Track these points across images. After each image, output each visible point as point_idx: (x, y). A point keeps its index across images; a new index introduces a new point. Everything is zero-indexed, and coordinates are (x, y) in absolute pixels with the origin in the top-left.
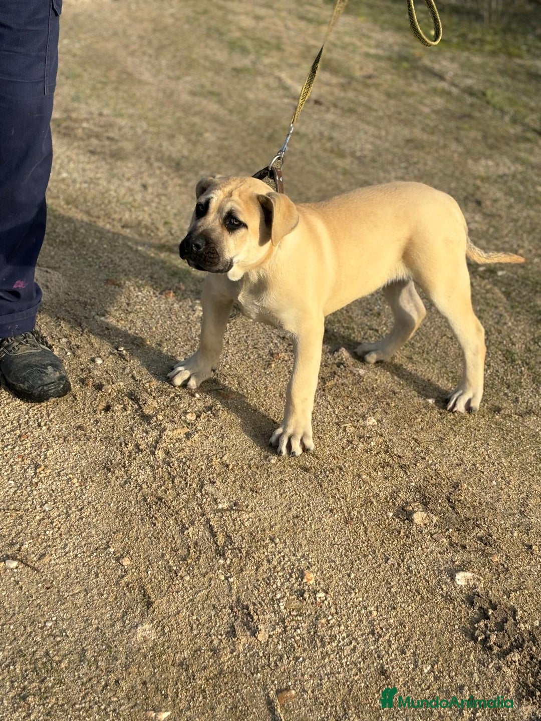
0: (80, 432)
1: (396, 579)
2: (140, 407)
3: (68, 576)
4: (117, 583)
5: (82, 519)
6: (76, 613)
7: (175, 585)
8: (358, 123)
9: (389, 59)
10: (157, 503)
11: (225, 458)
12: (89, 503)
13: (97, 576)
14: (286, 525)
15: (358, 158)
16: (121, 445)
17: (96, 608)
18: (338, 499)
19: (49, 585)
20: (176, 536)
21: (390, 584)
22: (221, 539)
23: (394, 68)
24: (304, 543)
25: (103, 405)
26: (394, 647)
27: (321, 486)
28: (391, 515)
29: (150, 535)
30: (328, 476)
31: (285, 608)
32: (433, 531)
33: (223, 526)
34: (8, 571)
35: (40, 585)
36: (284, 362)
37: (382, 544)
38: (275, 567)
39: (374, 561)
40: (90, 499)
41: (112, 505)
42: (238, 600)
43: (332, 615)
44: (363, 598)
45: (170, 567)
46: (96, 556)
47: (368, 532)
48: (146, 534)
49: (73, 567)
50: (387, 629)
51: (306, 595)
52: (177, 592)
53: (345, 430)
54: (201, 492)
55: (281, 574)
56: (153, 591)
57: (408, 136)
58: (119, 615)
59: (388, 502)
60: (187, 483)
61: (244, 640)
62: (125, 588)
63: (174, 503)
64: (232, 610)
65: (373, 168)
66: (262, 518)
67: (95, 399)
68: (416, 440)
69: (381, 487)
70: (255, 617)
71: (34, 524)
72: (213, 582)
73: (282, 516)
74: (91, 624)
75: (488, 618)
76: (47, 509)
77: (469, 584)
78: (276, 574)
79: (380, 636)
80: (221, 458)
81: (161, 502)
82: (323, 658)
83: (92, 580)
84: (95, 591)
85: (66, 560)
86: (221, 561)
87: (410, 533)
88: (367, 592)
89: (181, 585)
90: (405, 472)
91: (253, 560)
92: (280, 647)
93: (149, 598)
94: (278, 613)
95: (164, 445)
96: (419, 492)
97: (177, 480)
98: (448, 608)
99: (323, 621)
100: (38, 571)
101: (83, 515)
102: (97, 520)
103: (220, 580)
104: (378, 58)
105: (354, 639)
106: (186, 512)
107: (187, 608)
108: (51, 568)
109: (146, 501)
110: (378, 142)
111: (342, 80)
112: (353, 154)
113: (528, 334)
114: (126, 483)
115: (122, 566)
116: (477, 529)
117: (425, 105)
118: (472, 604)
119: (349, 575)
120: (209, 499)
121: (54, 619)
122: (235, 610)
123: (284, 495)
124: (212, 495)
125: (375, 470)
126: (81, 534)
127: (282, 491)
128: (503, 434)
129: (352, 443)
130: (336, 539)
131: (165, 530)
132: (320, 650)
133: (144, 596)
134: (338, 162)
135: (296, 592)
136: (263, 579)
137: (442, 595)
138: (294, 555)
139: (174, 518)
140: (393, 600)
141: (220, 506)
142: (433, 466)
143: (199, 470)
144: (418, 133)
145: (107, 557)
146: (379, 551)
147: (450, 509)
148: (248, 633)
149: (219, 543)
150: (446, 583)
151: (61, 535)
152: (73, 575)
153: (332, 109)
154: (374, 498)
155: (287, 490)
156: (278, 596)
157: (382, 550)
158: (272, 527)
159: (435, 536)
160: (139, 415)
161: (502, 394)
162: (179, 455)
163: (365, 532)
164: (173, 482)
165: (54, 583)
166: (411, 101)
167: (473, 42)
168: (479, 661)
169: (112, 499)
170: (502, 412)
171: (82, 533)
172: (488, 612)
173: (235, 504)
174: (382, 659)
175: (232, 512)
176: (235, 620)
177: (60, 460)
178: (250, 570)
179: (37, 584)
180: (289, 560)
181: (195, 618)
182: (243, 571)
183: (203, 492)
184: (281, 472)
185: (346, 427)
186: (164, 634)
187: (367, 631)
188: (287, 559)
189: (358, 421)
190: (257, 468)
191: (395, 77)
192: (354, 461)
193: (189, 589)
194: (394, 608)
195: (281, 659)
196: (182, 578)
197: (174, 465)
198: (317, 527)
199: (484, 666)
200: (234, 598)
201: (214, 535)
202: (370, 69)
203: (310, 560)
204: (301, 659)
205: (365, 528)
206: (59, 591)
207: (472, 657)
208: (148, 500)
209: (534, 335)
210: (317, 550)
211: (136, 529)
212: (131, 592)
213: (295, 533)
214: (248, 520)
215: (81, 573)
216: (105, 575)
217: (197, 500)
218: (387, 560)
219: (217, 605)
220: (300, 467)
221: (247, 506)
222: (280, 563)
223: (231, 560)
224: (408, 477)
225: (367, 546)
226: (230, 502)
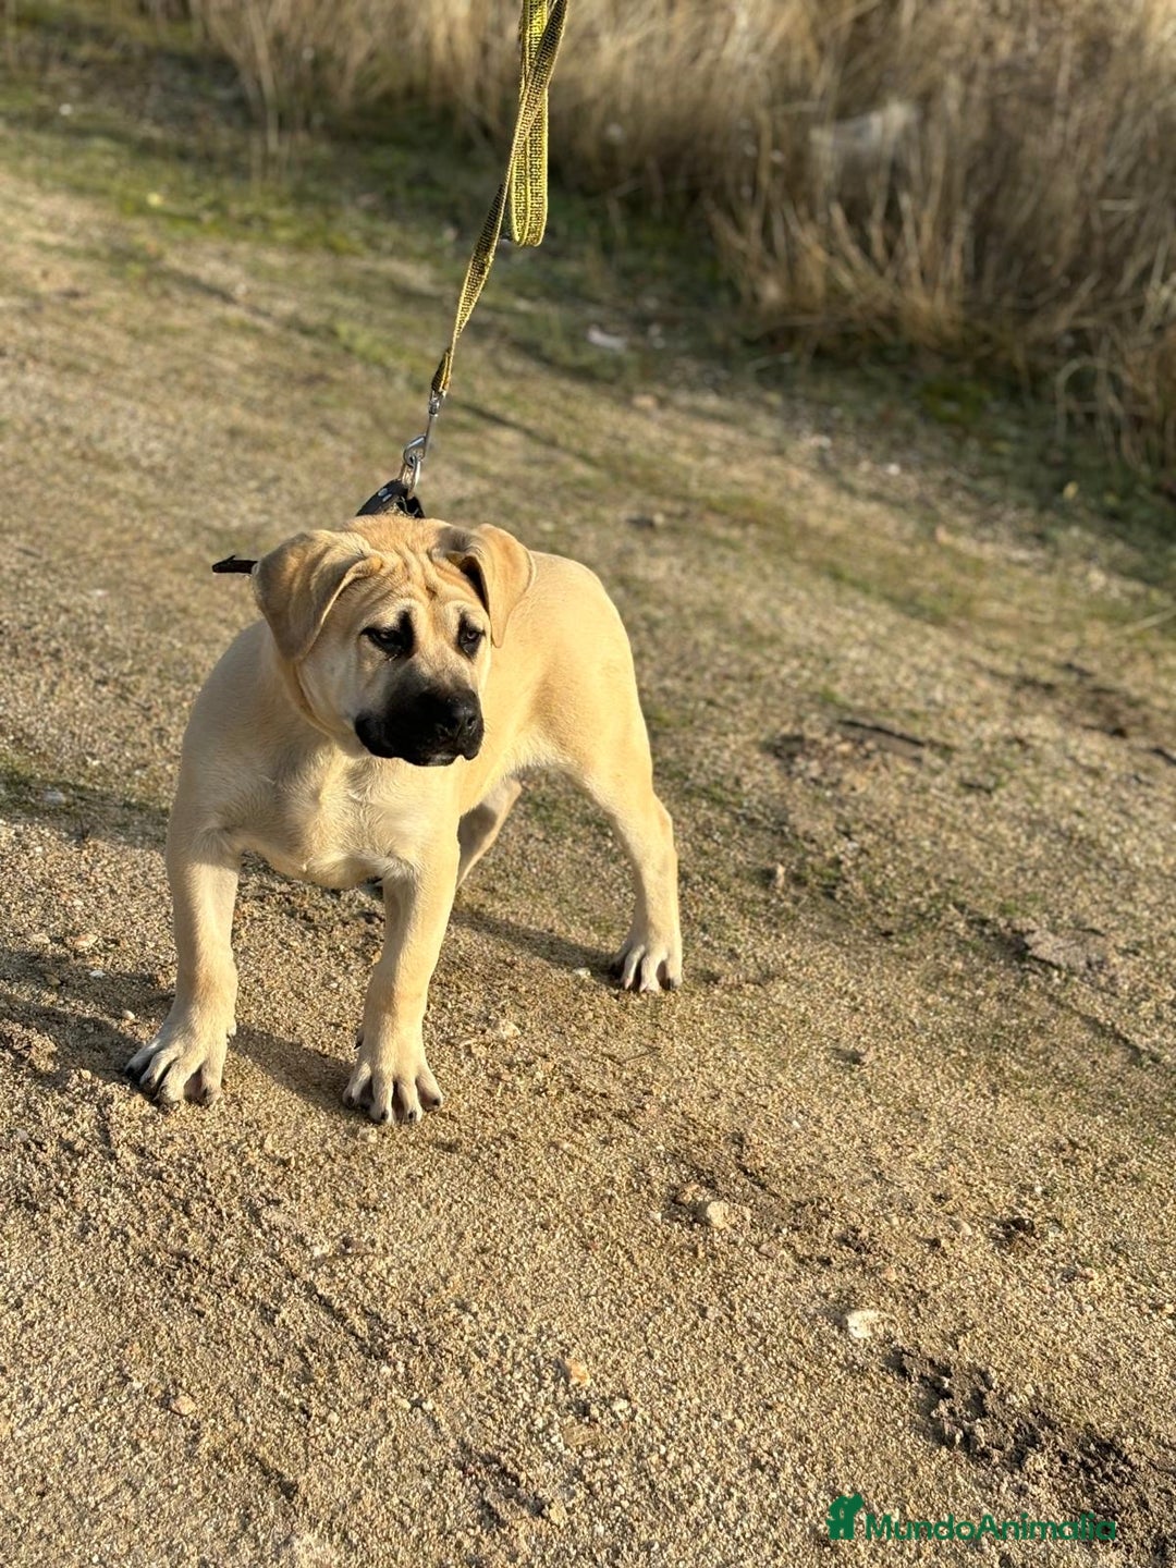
1: (739, 1346)
2: (21, 1058)
3: (69, 1459)
4: (190, 1455)
5: (32, 1326)
6: (137, 1538)
7: (316, 1437)
8: (102, 394)
9: (92, 255)
11: (269, 1145)
12: (27, 1288)
13: (136, 1447)
14: (471, 1270)
15: (151, 471)
16: (28, 1147)
17: (174, 1519)
18: (544, 1199)
19: (39, 1487)
20: (259, 1332)
21: (734, 1359)
22: (361, 1325)
23: (112, 274)
24: (527, 1302)
26: (811, 1485)
27: (496, 1178)
28: (658, 1216)
29: (202, 1339)
30: (498, 1155)
31: (567, 1447)
32: (754, 1238)
33: (346, 1292)
35: (20, 1490)
36: (257, 923)
37: (675, 1282)
38: (499, 1364)
39: (680, 1319)
40: (24, 1278)
41: (82, 1284)
42: (463, 1445)
43: (664, 1443)
44: (700, 1396)
45: (283, 1401)
46: (110, 1404)
47: (638, 1261)
48: (193, 1339)
49: (69, 1437)
50: (780, 1453)
51: (595, 1412)
52: (331, 1453)
53: (470, 1054)
54: (260, 1226)
55: (518, 1375)
56: (279, 1459)
57: (226, 423)
58: (234, 1525)
59: (638, 1191)
60: (219, 1212)
61: (523, 1528)
62: (215, 1464)
63: (215, 1259)
64: (463, 1468)
65: (194, 491)
66: (415, 1263)
68: (612, 1057)
69: (613, 1165)
70: (523, 1477)
72: (391, 1418)
73: (453, 1254)
74: (182, 1555)
75: (948, 1395)
77: (876, 1334)
78: (508, 1377)
79: (777, 1470)
80: (261, 1146)
81: (188, 1261)
82: (697, 1535)
83: (132, 1463)
84: (151, 1482)
85: (45, 1425)
86: (386, 1370)
87: (714, 1249)
88: (700, 1383)
89: (328, 1436)
90: (632, 1125)
91: (449, 1357)
92: (600, 1529)
93: (280, 1475)
94: (560, 1460)
95: (124, 1134)
96: (683, 1162)
97: (195, 1207)
98: (864, 1389)
99: (654, 1458)
101: (29, 1317)
102: (67, 1325)
103: (403, 1409)
104: (68, 252)
105: (730, 1484)
106: (252, 1277)
107: (368, 1482)
108: (24, 1449)
109: (153, 1264)
110: (168, 435)
111: (17, 302)
112: (134, 463)
113: (684, 820)
114: (84, 1231)
115: (181, 1416)
116: (827, 1223)
117: (220, 354)
118: (903, 1372)
119: (650, 1355)
120: (285, 1241)
121: (95, 1559)
122: (471, 1468)
123: (434, 1208)
124: (288, 1229)
125: (575, 1129)
126: (45, 1361)
127: (425, 1200)
128: (748, 1025)
129: (500, 1079)
130: (585, 1285)
131: (229, 1321)
132: (682, 1519)
133: (265, 1473)
134: (110, 480)
135: (568, 1408)
136: (490, 1393)
137: (837, 1364)
138: (521, 1331)
139: (233, 1292)
140: (759, 1392)
141: (317, 1252)
142: (673, 1107)
143: (228, 1178)
144: (238, 415)
145: (136, 1402)
146: (677, 1295)
147: (757, 1188)
148: (525, 1513)
149: (358, 1332)
150: (835, 1339)
152: (81, 1456)
153: (30, 365)
154: (607, 1186)
155: (433, 1195)
156: (540, 1423)
157: (682, 1294)
158: (445, 1280)
159: (764, 1248)
160: (27, 1076)
161: (699, 945)
162: (168, 1151)
163: (631, 1259)
164: (187, 1214)
165: (49, 1479)
166: (186, 345)
167: (246, 222)
168: (977, 1484)
169: (72, 1270)
170: (722, 980)
171: (47, 1358)
172: (943, 1383)
173: (347, 1243)
174: (805, 1515)
175: (349, 1261)
176: (482, 1490)
178: (452, 1381)
179: (13, 1489)
180: (519, 1345)
181: (396, 1500)
182: (440, 1383)
183: (265, 1226)
184: (400, 1160)
185: (469, 1047)
186: (354, 1548)
187: (745, 1463)
188: (512, 1343)
189: (483, 1032)
190: (348, 1158)
191: (127, 295)
192: (525, 1115)
193: (350, 1441)
194: (769, 1407)
195: (617, 1553)
196: (323, 1420)
197: (170, 1176)
198: (535, 1266)
199: (991, 1490)
200: (453, 1443)
201: (340, 1316)
202: (64, 276)
203: (560, 1338)
204: (657, 1546)
205: (627, 1252)
206: (69, 1497)
207: (960, 1479)
208: (157, 1261)
209: (694, 820)
210: (561, 1314)
211: (164, 1327)
212: (232, 1471)
213: (500, 1285)
214: (389, 1271)
215: (96, 1447)
216: (154, 1443)
217: (261, 1246)
218: (703, 1313)
219: (427, 1467)
220: (430, 1142)
221: (373, 1244)
222: (503, 1353)
223: (406, 1364)
224: (643, 1134)
225: (650, 1289)
226: (333, 1239)
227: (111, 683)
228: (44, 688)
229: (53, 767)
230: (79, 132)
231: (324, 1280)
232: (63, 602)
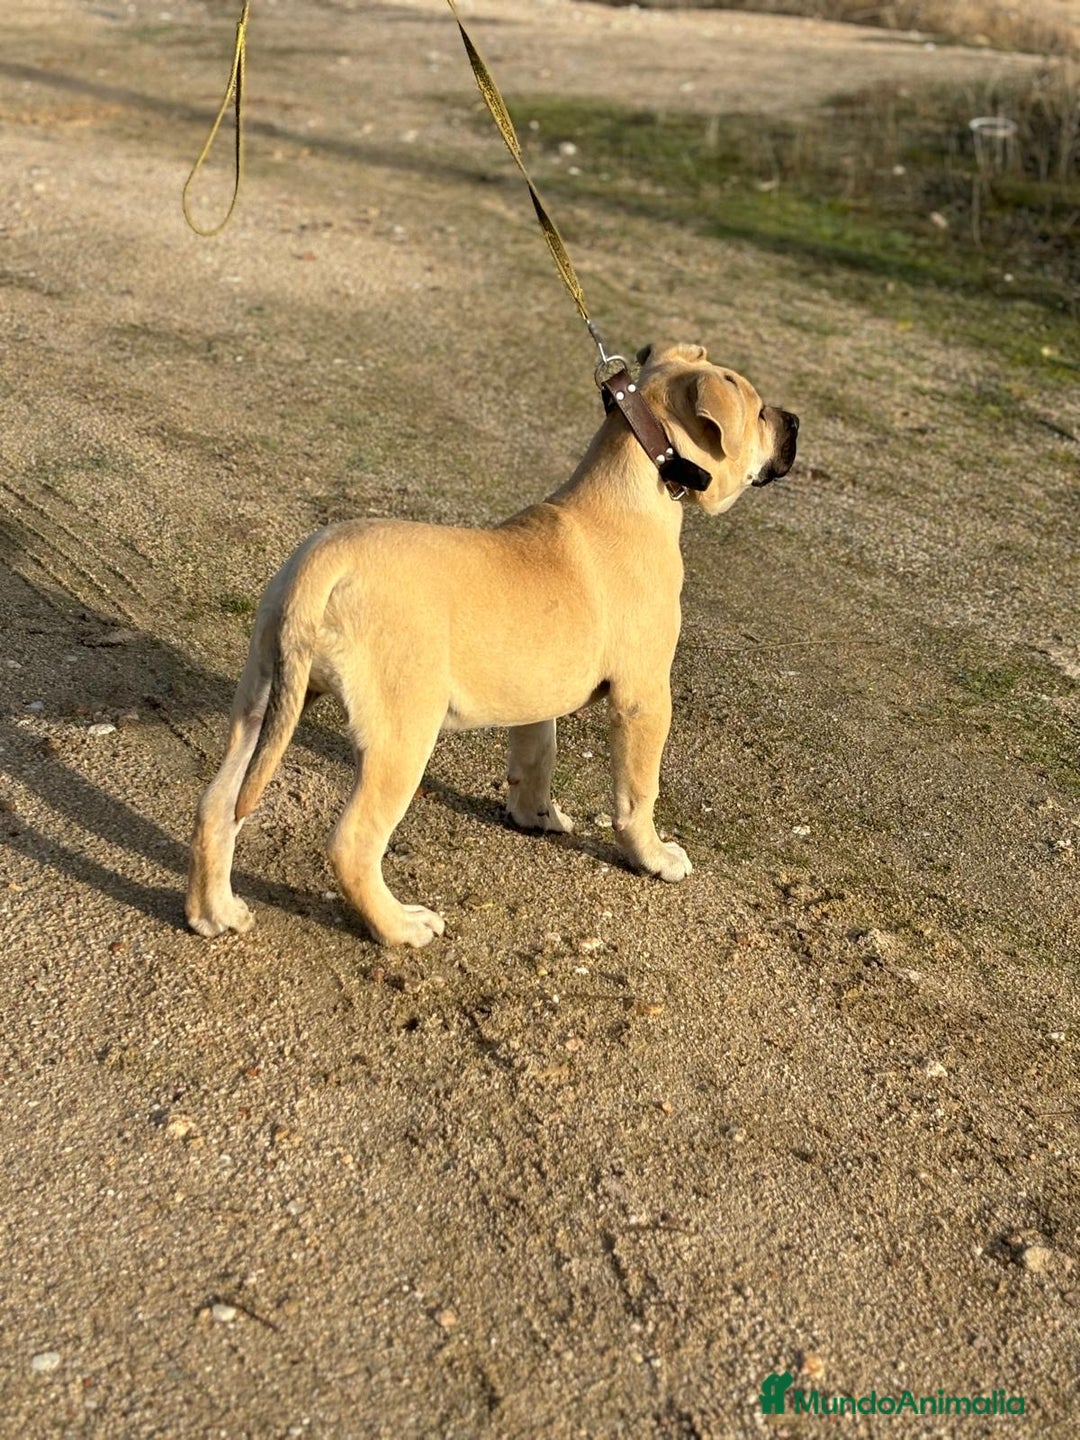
0: (358, 1068)
1: (990, 1376)
2: (476, 1025)
3: (333, 1340)
4: (430, 1360)
5: (361, 1233)
6: (349, 1413)
7: (544, 1368)
9: (961, 398)
10: (508, 1208)
11: (644, 1127)
12: (374, 1203)
13: (390, 1342)
14: (767, 1262)
16: (437, 1094)
17: (388, 1405)
18: (871, 1215)
19: (296, 1357)
20: (545, 1275)
21: (978, 1385)
22: (635, 1284)
24: (803, 1298)
25: (404, 1017)
27: (836, 1190)
28: (979, 1251)
29: (494, 1270)
30: (849, 1172)
31: (766, 1422)
32: (1066, 1286)
33: (641, 1257)
34: (217, 1326)
35: (279, 1355)
36: (760, 952)
37: (960, 1308)
38: (744, 1344)
39: (946, 1341)
40: (377, 1195)
41: (420, 1208)
42: (671, 1403)
45: (534, 1333)
46: (389, 1305)
47: (933, 1283)
48: (486, 1268)
49: (342, 1324)
52: (549, 1381)
53: (882, 1085)
54: (595, 1189)
55: (756, 1356)
56: (501, 1378)
57: (1001, 539)
58: (434, 1421)
59: (973, 1227)
60: (568, 1173)
62: (445, 1370)
63: (542, 1209)
64: (659, 1421)
66: (717, 1246)
67: (389, 1007)
68: (1027, 1110)
69: (958, 1198)
71: (268, 1239)
72: (619, 1367)
73: (757, 1245)
76: (294, 1211)
78: (746, 1356)
80: (636, 1127)
81: (517, 1206)
83: (381, 1352)
84: (386, 1373)
85: (328, 1311)
86: (637, 1327)
87: (1018, 1288)
89: (555, 1369)
90: (1007, 1170)
91: (700, 1328)
93: (493, 1389)
94: (753, 1433)
96: (1037, 1210)
100: (276, 1330)
102: (391, 1237)
103: (634, 1362)
104: (939, 396)
107: (569, 1413)
108: (301, 1325)
109: (487, 1204)
111: (868, 436)
112: (891, 569)
114: (447, 1167)
115: (440, 1326)
119: (895, 1365)
120: (610, 1206)
121: (306, 1421)
122: (665, 1421)
123: (762, 1204)
124: (618, 1197)
125: (945, 1164)
126: (358, 1261)
127: (757, 1196)
129: (896, 1110)
130: (868, 1294)
131: (524, 1260)
133: (483, 1385)
134: (860, 582)
136: (721, 1365)
138: (783, 1321)
141: (633, 1220)
142: (1062, 1162)
143: (592, 1148)
144: (1018, 533)
145: (410, 1308)
146: (955, 1320)
149: (631, 1291)
151: (320, 1262)
152: (342, 1340)
153: (848, 488)
154: (943, 1217)
155: (766, 1194)
156: (753, 1399)
157: (961, 1320)
158: (737, 1264)
159: (1070, 1296)
160: (473, 1040)
162: (551, 1117)
163: (927, 1283)
164: (539, 1170)
165: (306, 1353)
169: (420, 1196)
171: (361, 1258)
173: (664, 1218)
175: (658, 1232)
177: (319, 1120)
178: (694, 1346)
179: (274, 1353)
180: (773, 1331)
182: (679, 1347)
183: (600, 1191)
184: (754, 1160)
185: (884, 1078)
188: (768, 1329)
189: (909, 1068)
190: (707, 1150)
191: (972, 432)
192: (902, 1144)
193: (571, 1376)
194: (987, 1434)
196: (558, 1355)
198: (828, 1269)
200: (662, 1398)
201: (621, 1274)
202: (922, 416)
203: (815, 1333)
205: (928, 1274)
206: (315, 1370)
208: (492, 1202)
210: (830, 1313)
211: (466, 1256)
212: (456, 1377)
213: (785, 1279)
214: (690, 1248)
215: (358, 1337)
216: (406, 1343)
217: (587, 1206)
218: (972, 1339)
219: (628, 1411)
220: (792, 1151)
221: (687, 1222)
222: (754, 1335)
223: (657, 1325)
224: (1013, 1180)
225: (931, 1310)
226: (654, 1212)
227: (756, 746)
228: (697, 746)
229: (671, 809)
230: (1011, 295)
231: (626, 1243)
232: (755, 679)
